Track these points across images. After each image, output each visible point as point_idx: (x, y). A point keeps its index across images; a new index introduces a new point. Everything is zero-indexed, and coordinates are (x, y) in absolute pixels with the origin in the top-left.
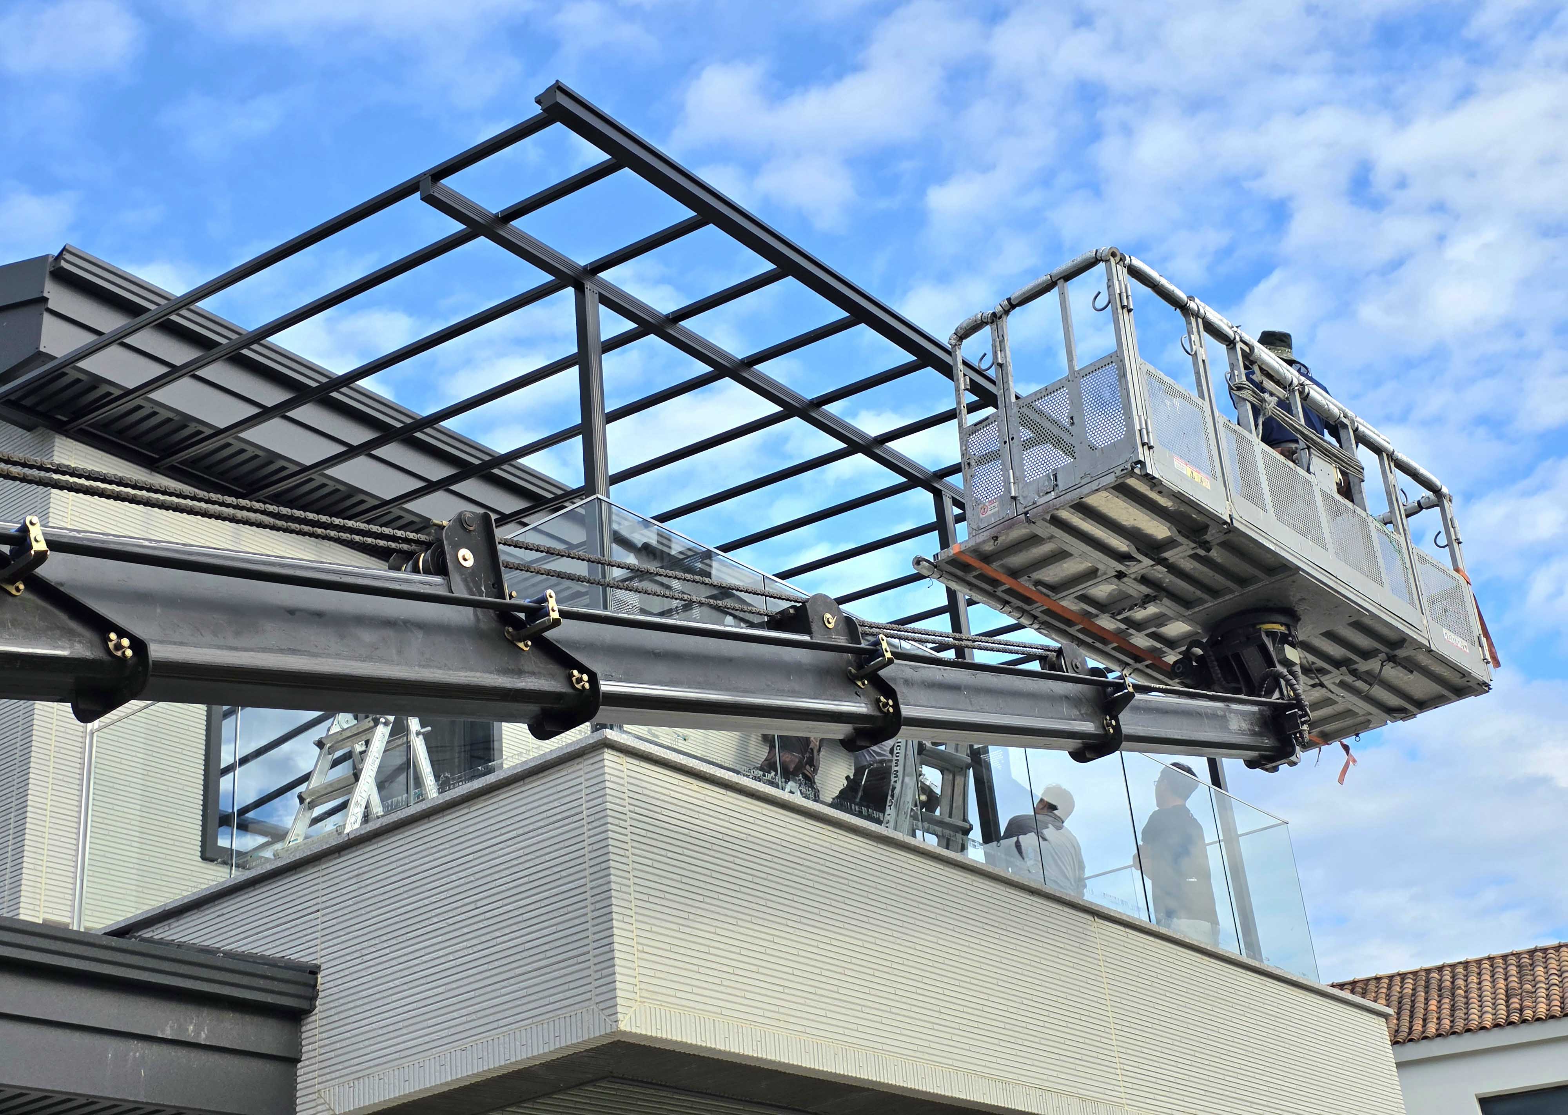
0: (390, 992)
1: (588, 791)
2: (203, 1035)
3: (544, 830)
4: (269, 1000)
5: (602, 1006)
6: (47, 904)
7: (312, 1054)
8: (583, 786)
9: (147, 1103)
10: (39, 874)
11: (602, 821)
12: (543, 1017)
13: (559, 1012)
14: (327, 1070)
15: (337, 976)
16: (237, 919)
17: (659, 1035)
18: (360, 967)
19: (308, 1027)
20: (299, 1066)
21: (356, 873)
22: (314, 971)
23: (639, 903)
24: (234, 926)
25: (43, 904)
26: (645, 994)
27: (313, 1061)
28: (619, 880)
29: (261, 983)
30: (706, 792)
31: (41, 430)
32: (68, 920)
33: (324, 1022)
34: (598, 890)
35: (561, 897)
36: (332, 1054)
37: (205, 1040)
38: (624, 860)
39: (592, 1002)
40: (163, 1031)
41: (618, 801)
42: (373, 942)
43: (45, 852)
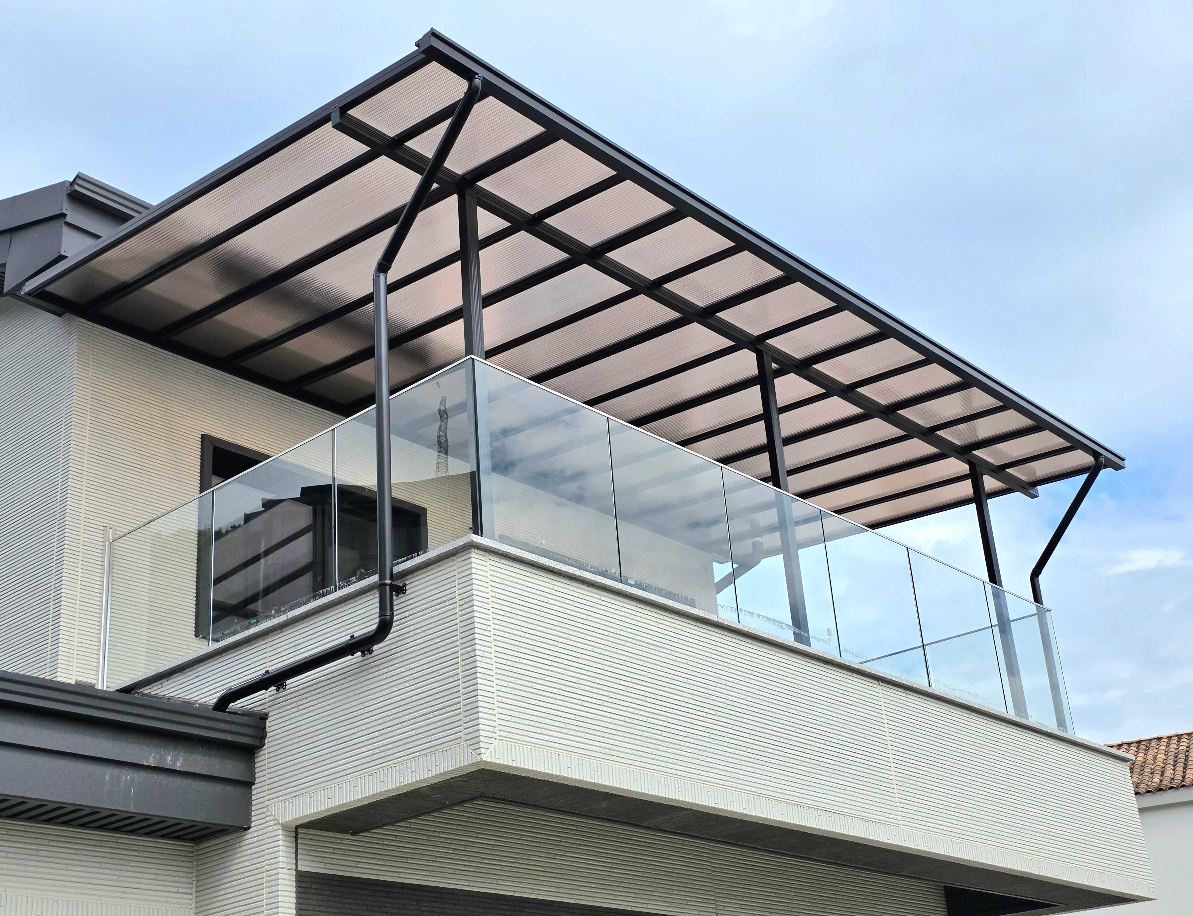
0: (318, 732)
1: (460, 581)
2: (179, 764)
3: (427, 611)
4: (229, 739)
5: (470, 742)
6: (78, 669)
7: (262, 779)
8: (456, 578)
9: (139, 814)
10: (72, 647)
11: (470, 604)
12: (427, 751)
13: (438, 747)
14: (274, 791)
15: (280, 721)
16: (209, 679)
17: (514, 765)
18: (296, 714)
19: (260, 759)
20: (253, 787)
21: (293, 644)
22: (264, 717)
23: (499, 666)
24: (207, 685)
25: (75, 669)
26: (502, 733)
27: (263, 784)
28: (482, 648)
29: (222, 726)
30: (555, 583)
31: (67, 315)
32: (94, 681)
33: (271, 755)
34: (467, 656)
35: (440, 661)
36: (277, 779)
37: (180, 767)
38: (487, 633)
39: (462, 739)
40: (147, 760)
41: (482, 589)
42: (305, 696)
43: (77, 631)
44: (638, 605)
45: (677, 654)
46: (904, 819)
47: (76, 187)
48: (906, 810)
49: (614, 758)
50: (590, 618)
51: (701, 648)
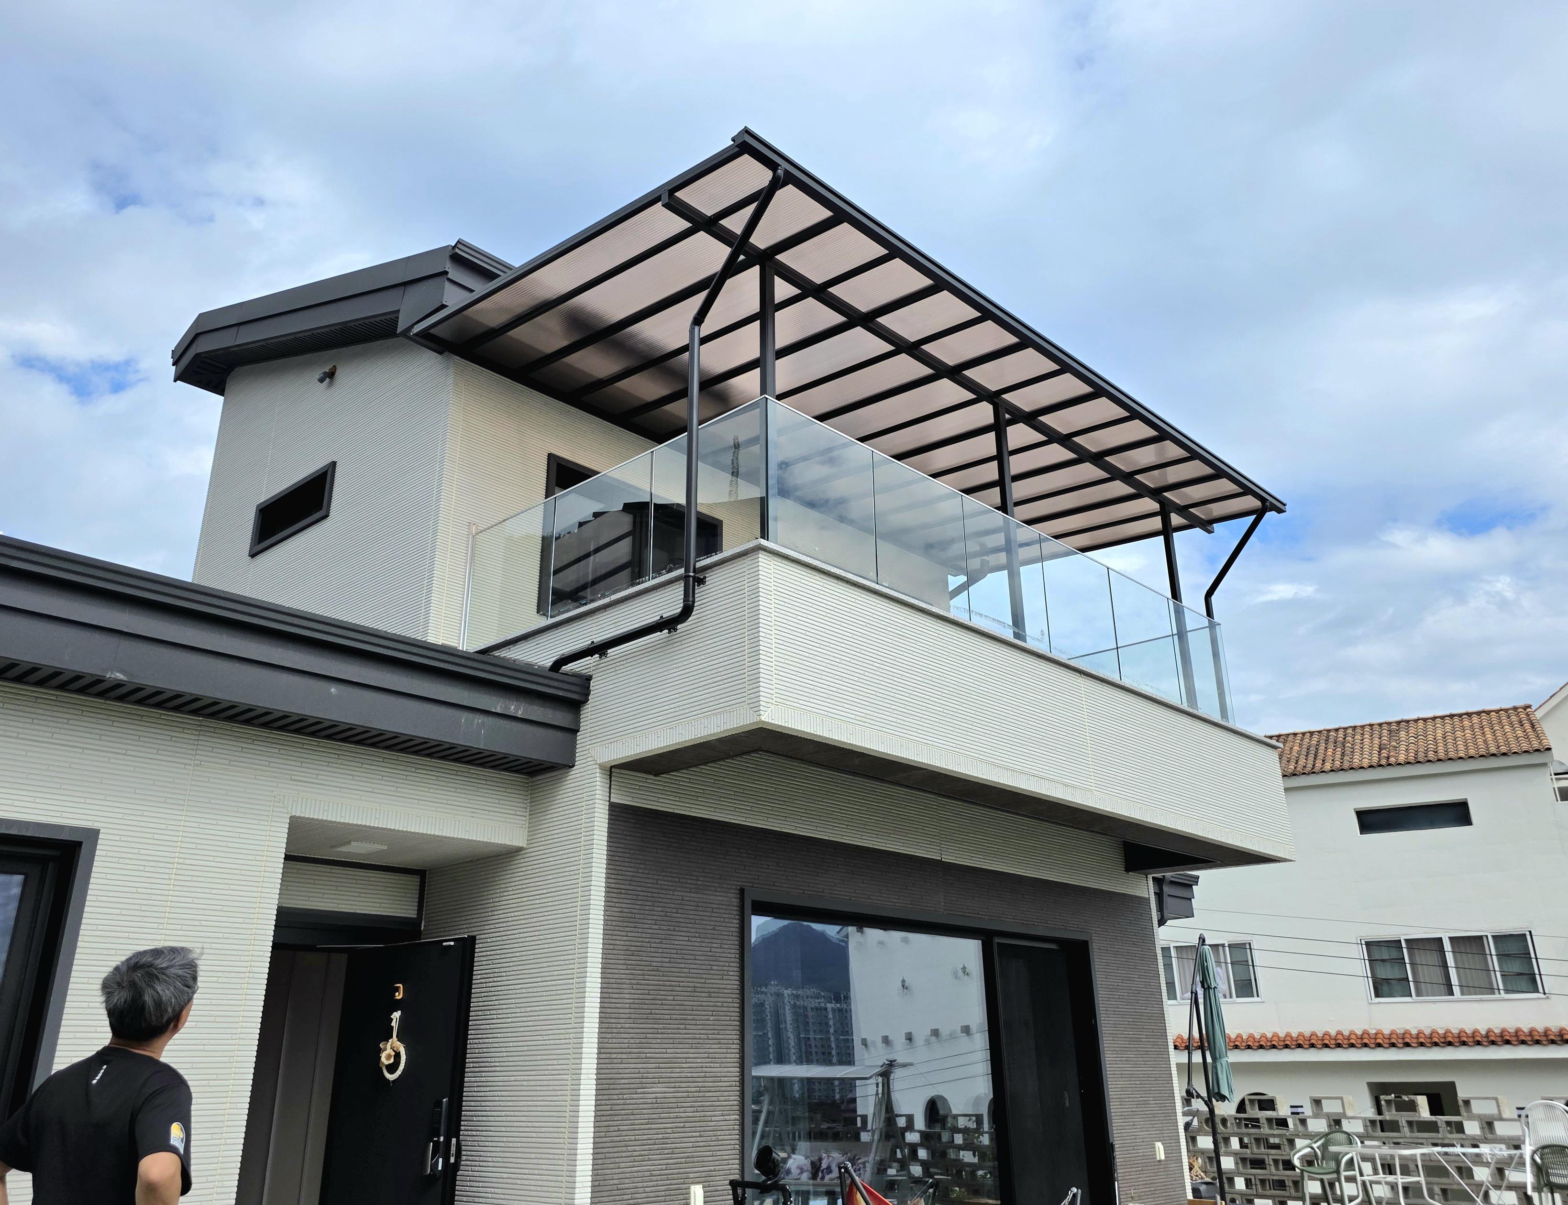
0: (631, 692)
1: (749, 576)
2: (520, 712)
3: (722, 599)
4: (561, 694)
5: (752, 706)
6: (444, 635)
7: (586, 727)
8: (745, 574)
9: (488, 750)
10: (440, 617)
11: (757, 595)
12: (717, 711)
13: (726, 708)
14: (594, 737)
15: (601, 682)
16: (546, 647)
17: (786, 725)
18: (615, 677)
19: (584, 712)
20: (578, 734)
21: (614, 621)
22: (589, 678)
23: (777, 645)
24: (545, 651)
25: (442, 635)
26: (778, 700)
27: (586, 732)
28: (765, 631)
29: (556, 684)
30: (825, 581)
31: (447, 353)
32: (457, 645)
33: (593, 709)
34: (752, 636)
35: (730, 640)
36: (597, 728)
37: (523, 713)
38: (769, 619)
39: (746, 703)
40: (495, 708)
41: (767, 583)
42: (622, 663)
43: (444, 604)
44: (891, 603)
45: (920, 644)
46: (1096, 785)
47: (457, 250)
48: (1098, 779)
49: (866, 725)
50: (852, 611)
51: (939, 640)
